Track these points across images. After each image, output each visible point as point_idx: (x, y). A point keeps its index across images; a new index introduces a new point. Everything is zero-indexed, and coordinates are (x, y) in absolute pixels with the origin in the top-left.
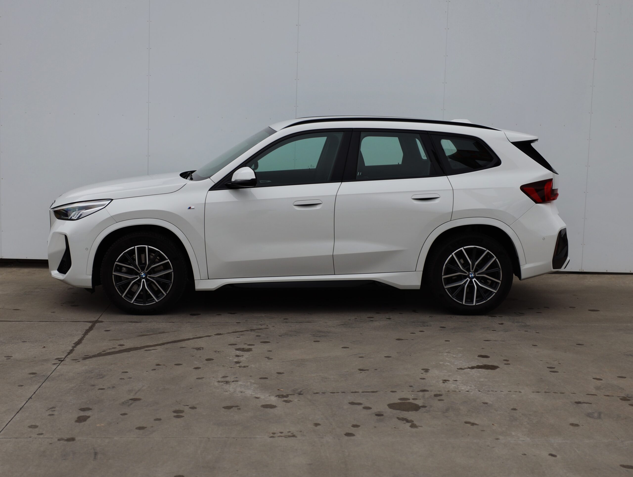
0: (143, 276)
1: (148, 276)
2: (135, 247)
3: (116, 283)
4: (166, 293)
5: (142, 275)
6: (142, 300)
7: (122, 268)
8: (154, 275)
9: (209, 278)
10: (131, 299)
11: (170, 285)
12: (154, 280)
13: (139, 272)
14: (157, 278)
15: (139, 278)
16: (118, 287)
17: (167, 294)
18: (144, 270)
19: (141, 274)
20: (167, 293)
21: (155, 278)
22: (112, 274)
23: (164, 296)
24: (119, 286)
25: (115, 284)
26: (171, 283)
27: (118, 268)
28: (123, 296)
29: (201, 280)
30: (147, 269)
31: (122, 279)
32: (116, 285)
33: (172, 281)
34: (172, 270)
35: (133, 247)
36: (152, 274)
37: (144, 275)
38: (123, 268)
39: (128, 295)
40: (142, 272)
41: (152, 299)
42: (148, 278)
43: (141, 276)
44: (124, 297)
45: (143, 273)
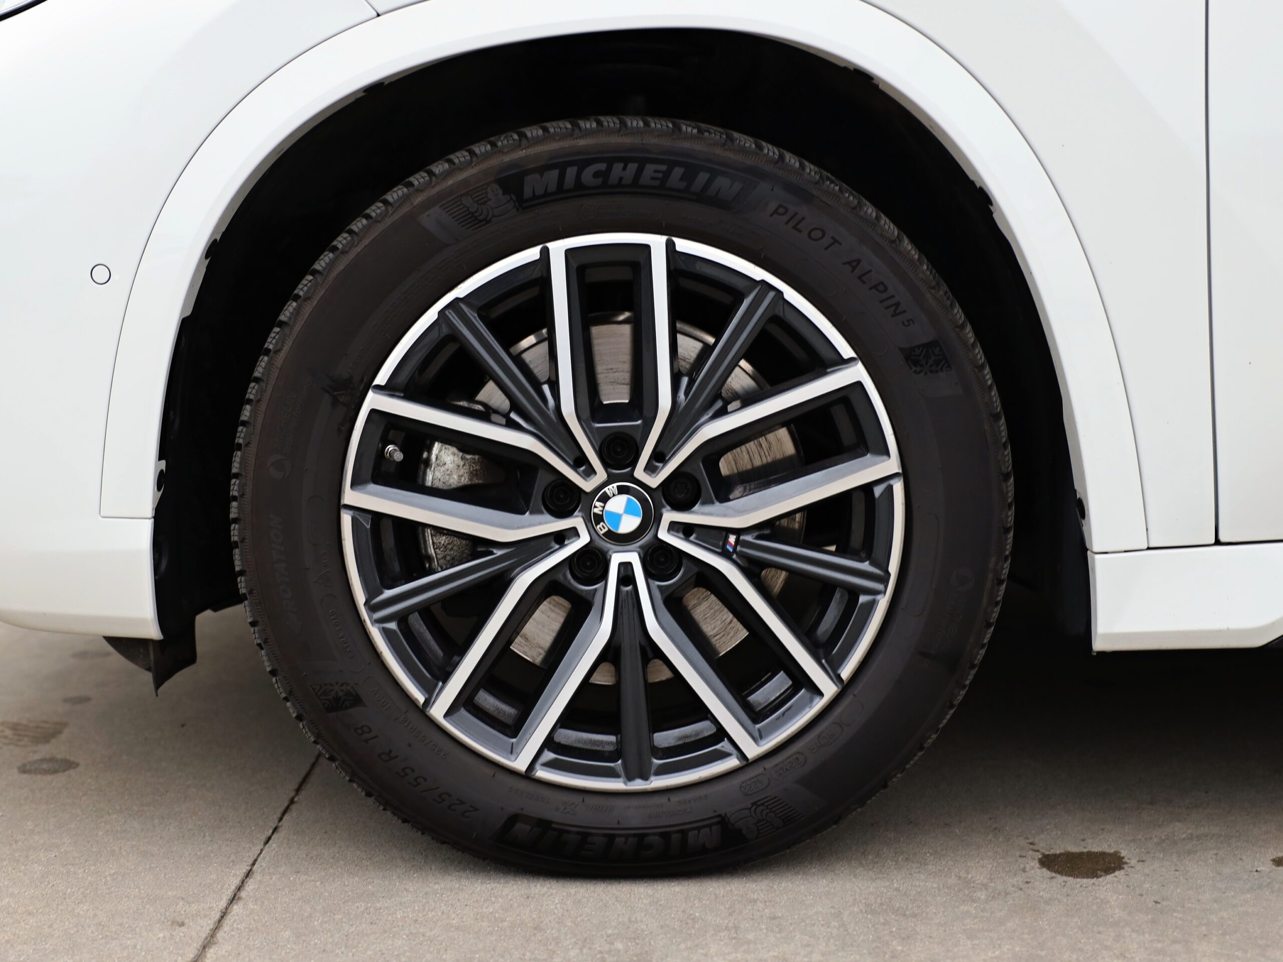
0: (617, 518)
1: (669, 516)
2: (550, 245)
3: (371, 592)
4: (837, 679)
5: (611, 514)
6: (612, 738)
7: (430, 450)
8: (718, 507)
9: (1222, 538)
10: (514, 736)
11: (871, 607)
12: (725, 554)
13: (587, 485)
14: (748, 538)
15: (584, 539)
16: (393, 626)
17: (845, 688)
18: (634, 463)
19: (605, 499)
20: (846, 672)
21: (732, 539)
22: (338, 506)
23: (819, 704)
24: (402, 618)
25: (360, 597)
26: (885, 580)
27: (391, 448)
28: (438, 711)
29: (1149, 548)
30: (660, 457)
31: (432, 551)
32: (372, 608)
33: (894, 566)
34: (891, 465)
35: (532, 254)
36: (708, 502)
37: (629, 510)
38: (437, 446)
39: (486, 700)
40: (612, 489)
41: (703, 728)
42: (664, 535)
43: (599, 518)
44: (447, 715)
45: (622, 490)
